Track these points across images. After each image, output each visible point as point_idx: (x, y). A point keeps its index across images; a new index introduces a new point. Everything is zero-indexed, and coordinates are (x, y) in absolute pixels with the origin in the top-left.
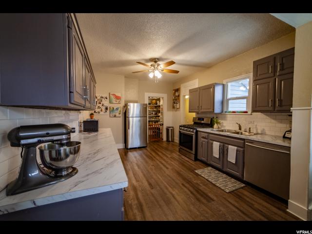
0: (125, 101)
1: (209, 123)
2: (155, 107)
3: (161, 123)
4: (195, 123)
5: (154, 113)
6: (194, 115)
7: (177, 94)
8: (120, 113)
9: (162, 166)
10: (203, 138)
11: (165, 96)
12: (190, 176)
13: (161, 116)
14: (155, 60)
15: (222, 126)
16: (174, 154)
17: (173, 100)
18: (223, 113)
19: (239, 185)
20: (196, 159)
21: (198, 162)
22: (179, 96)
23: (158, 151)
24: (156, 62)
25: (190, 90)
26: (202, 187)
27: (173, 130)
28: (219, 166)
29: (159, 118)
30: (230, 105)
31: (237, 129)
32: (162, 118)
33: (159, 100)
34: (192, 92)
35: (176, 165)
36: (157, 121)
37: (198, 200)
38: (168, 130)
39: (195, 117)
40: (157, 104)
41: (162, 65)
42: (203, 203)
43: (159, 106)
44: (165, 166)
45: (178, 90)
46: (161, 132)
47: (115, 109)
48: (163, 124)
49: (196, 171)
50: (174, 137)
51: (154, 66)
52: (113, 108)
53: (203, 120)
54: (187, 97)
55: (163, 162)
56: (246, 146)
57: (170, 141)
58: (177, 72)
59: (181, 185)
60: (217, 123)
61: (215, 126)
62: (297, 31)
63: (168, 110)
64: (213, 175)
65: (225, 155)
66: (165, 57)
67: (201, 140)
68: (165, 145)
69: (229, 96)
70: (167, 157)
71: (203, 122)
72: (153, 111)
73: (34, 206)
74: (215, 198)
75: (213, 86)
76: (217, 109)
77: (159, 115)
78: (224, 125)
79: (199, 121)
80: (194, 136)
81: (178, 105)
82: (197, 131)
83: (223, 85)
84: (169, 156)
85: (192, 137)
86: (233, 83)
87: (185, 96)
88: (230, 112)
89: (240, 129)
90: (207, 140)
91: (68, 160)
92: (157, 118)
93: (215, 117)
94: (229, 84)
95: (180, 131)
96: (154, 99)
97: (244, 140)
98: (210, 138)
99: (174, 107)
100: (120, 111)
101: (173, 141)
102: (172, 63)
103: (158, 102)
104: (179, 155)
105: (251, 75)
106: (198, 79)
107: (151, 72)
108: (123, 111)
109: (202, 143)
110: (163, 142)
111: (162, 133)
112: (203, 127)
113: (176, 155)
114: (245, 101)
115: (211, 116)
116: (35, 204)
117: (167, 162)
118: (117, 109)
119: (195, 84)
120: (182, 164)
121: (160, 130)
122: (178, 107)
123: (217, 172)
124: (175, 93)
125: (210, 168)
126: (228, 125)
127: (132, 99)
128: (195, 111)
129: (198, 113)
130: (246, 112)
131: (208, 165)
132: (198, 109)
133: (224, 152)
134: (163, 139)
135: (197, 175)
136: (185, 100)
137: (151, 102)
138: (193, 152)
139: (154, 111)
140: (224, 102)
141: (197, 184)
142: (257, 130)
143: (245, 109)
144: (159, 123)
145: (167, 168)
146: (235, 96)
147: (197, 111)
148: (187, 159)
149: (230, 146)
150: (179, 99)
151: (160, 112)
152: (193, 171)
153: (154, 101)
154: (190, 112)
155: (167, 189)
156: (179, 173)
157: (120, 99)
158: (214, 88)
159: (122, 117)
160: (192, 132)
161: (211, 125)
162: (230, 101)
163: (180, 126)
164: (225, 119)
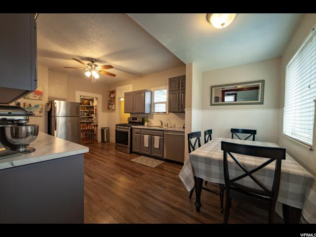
0: (49, 98)
1: (141, 121)
2: (87, 108)
3: (95, 124)
4: (130, 122)
5: (85, 114)
6: (129, 115)
7: (112, 96)
8: (41, 112)
9: (100, 162)
10: (137, 133)
11: (100, 97)
12: (127, 164)
13: (95, 117)
14: (92, 60)
15: (151, 124)
16: (110, 151)
17: (109, 101)
18: (151, 114)
19: (161, 162)
20: (131, 152)
21: (133, 154)
22: (114, 98)
23: (94, 151)
24: (93, 62)
25: (125, 93)
26: (137, 169)
27: (108, 131)
28: (149, 153)
29: (93, 119)
30: (156, 108)
31: (160, 125)
32: (97, 119)
33: (92, 100)
34: (127, 95)
35: (113, 159)
36: (90, 123)
37: (134, 176)
38: (103, 130)
39: (129, 117)
40: (89, 104)
41: (100, 66)
42: (137, 177)
43: (93, 107)
44: (102, 161)
45: (113, 92)
46: (95, 133)
47: (33, 106)
48: (97, 125)
49: (132, 160)
50: (109, 137)
51: (91, 66)
52: (30, 105)
53: (136, 119)
54: (122, 99)
55: (101, 159)
56: (165, 135)
57: (105, 142)
58: (114, 75)
59: (120, 171)
60: (147, 121)
61: (146, 124)
62: (187, 66)
63: (103, 111)
64: (144, 160)
65: (153, 144)
66: (103, 59)
67: (135, 135)
68: (100, 145)
69: (155, 101)
70: (105, 154)
71: (136, 121)
72: (84, 112)
73: (12, 166)
74: (146, 173)
75: (144, 92)
76: (147, 111)
77: (93, 116)
78: (152, 122)
79: (133, 121)
80: (129, 133)
81: (113, 106)
82: (132, 128)
83: (151, 92)
84: (106, 154)
85: (128, 133)
86: (158, 92)
87: (120, 98)
88: (156, 113)
89: (162, 125)
90: (139, 135)
91: (27, 139)
92: (90, 119)
93: (146, 116)
94: (155, 92)
95: (116, 130)
96: (86, 99)
97: (163, 131)
98: (142, 133)
99: (109, 108)
100: (42, 109)
101: (108, 141)
102: (110, 67)
103: (91, 102)
104: (116, 152)
105: (168, 87)
106: (132, 85)
107: (88, 71)
108: (46, 109)
109: (136, 138)
110: (97, 143)
111: (96, 135)
112: (137, 125)
113: (113, 152)
114: (165, 104)
115: (142, 116)
116: (13, 165)
117: (105, 158)
118: (37, 106)
119: (130, 88)
120: (120, 157)
121: (93, 132)
122: (113, 108)
123: (147, 158)
124: (110, 95)
125: (142, 157)
126: (154, 123)
127: (58, 96)
128: (130, 111)
129: (132, 114)
130: (165, 113)
131: (140, 154)
132: (133, 110)
133: (151, 141)
134: (97, 141)
135: (133, 162)
136: (120, 102)
137: (82, 101)
138: (129, 146)
139: (86, 112)
140: (152, 105)
141: (133, 168)
142: (171, 124)
143: (165, 111)
144: (92, 124)
145: (105, 162)
146: (159, 101)
147: (131, 111)
148: (123, 153)
149: (155, 137)
150: (114, 101)
151: (93, 113)
152: (129, 161)
153: (86, 101)
154: (125, 113)
155: (108, 176)
156: (117, 164)
157: (42, 94)
158: (145, 94)
159: (44, 117)
160: (128, 129)
161: (142, 124)
162: (156, 105)
163: (116, 125)
164: (152, 118)
